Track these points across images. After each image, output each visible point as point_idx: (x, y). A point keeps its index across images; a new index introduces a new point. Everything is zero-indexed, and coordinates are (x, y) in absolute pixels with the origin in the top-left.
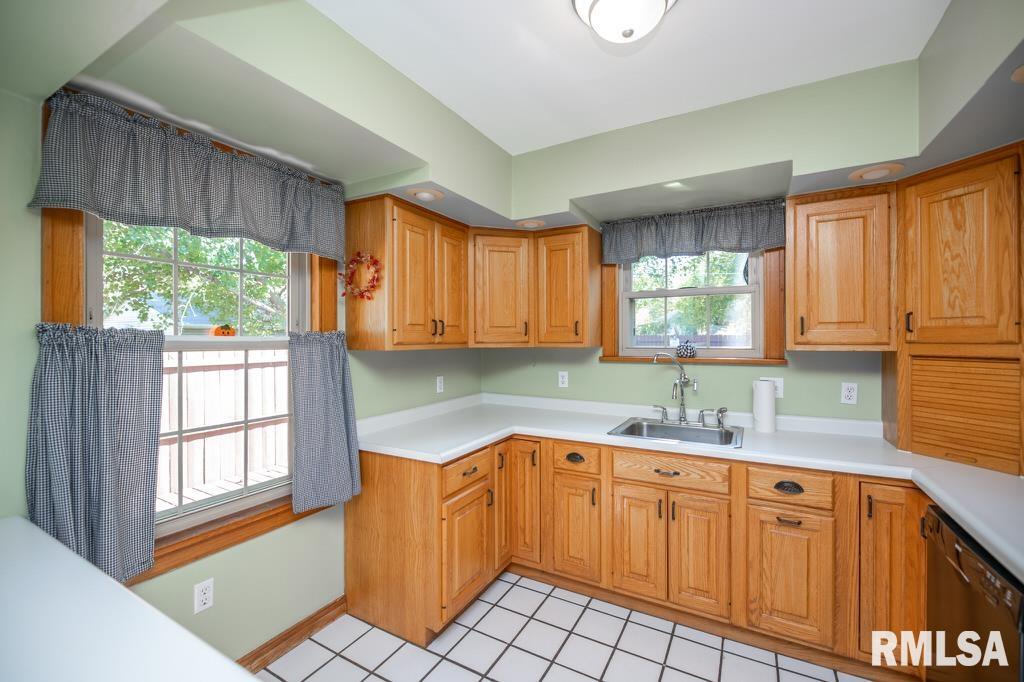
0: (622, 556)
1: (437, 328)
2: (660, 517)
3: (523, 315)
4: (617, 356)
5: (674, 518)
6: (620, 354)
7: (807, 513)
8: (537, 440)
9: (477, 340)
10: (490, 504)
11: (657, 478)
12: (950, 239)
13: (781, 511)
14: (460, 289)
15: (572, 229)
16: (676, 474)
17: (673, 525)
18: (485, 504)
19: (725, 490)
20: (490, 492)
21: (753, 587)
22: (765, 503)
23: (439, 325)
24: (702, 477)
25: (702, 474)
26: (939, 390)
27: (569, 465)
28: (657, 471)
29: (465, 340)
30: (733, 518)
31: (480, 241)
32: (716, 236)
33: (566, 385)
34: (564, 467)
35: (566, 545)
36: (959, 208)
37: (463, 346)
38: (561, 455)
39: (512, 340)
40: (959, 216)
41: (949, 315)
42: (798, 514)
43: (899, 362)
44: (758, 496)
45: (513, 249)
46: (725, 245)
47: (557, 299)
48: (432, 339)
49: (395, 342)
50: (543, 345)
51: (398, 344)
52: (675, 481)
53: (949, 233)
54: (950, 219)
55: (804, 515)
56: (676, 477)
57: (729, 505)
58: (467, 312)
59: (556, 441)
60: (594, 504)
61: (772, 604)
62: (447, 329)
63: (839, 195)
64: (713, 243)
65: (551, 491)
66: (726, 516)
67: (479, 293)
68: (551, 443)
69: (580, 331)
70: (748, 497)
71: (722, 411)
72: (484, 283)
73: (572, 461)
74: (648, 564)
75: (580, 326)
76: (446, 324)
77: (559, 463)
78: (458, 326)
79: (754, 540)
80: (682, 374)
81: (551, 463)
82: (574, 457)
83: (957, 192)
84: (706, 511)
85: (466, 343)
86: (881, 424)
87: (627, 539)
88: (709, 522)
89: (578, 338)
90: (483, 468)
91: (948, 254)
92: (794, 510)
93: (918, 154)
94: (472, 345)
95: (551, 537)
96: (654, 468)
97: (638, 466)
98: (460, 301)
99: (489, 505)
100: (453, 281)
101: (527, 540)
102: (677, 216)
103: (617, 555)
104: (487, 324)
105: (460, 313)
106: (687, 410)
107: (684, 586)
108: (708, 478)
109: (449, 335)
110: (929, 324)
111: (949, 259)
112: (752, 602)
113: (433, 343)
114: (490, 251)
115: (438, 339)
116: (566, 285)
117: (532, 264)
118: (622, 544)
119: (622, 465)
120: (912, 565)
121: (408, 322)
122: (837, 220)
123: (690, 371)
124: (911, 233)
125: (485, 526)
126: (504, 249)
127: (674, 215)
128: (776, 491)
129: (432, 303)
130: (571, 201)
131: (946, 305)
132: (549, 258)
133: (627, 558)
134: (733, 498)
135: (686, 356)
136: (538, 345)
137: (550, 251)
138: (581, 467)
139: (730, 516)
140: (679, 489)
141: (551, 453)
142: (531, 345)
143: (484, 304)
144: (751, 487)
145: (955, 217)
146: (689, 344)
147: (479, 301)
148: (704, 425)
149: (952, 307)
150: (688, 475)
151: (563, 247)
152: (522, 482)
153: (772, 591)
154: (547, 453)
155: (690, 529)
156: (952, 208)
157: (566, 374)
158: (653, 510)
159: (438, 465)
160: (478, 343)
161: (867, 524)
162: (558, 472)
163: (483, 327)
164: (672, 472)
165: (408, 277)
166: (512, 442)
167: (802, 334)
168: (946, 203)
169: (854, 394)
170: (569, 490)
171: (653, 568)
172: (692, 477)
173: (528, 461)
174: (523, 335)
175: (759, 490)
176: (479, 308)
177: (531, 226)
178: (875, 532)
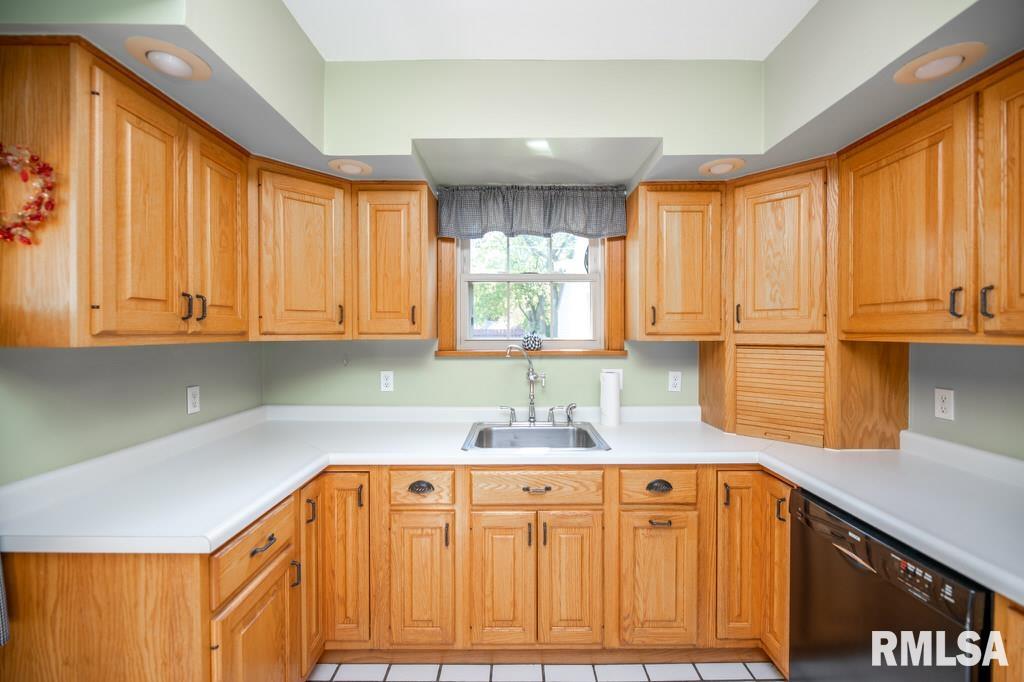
0: (483, 602)
1: (193, 307)
2: (530, 544)
3: (336, 296)
4: (453, 349)
5: (545, 543)
6: (458, 348)
7: (674, 510)
8: (365, 470)
9: (264, 330)
10: (295, 584)
11: (526, 498)
12: (772, 238)
13: (654, 514)
14: (235, 249)
15: (408, 186)
16: (548, 489)
17: (544, 552)
18: (287, 585)
19: (599, 500)
20: (296, 565)
21: (626, 603)
22: (637, 507)
23: (197, 304)
24: (576, 489)
25: (576, 485)
26: (759, 376)
27: (413, 498)
28: (526, 489)
29: (244, 328)
30: (606, 530)
31: (269, 182)
32: (565, 217)
33: (391, 388)
34: (406, 502)
35: (407, 606)
36: (780, 210)
37: (240, 339)
38: (401, 485)
39: (323, 330)
40: (780, 218)
41: (771, 306)
42: (668, 514)
43: (727, 351)
44: (631, 501)
45: (321, 201)
46: (574, 227)
47: (386, 275)
48: (183, 327)
49: (97, 331)
50: (364, 337)
51: (104, 334)
52: (548, 498)
53: (771, 233)
54: (773, 221)
55: (674, 514)
56: (548, 493)
57: (603, 515)
58: (246, 284)
59: (392, 468)
60: (447, 544)
61: (645, 616)
62: (210, 311)
63: (683, 187)
64: (562, 224)
65: (386, 539)
66: (600, 528)
67: (267, 258)
68: (385, 473)
69: (417, 319)
70: (621, 503)
71: (571, 408)
72: (276, 243)
73: (418, 492)
74: (514, 605)
75: (417, 311)
76: (208, 303)
77: (398, 498)
78: (231, 307)
79: (627, 549)
80: (531, 371)
81: (385, 498)
82: (419, 487)
83: (780, 195)
84: (580, 527)
85: (244, 334)
86: (699, 409)
87: (488, 582)
88: (582, 538)
89: (415, 328)
90: (283, 531)
91: (770, 252)
92: (663, 510)
93: (763, 152)
94: (254, 336)
95: (386, 600)
96: (522, 486)
97: (504, 486)
98: (234, 266)
99: (293, 585)
100: (223, 233)
101: (350, 613)
102: (525, 191)
103: (477, 604)
104: (280, 308)
105: (235, 286)
106: (536, 409)
107: (556, 619)
108: (582, 489)
109: (216, 321)
110: (753, 315)
111: (772, 257)
112: (625, 619)
113: (184, 333)
114: (285, 197)
115: (193, 326)
116: (400, 258)
117: (348, 227)
118: (483, 589)
119: (483, 489)
120: (757, 544)
121: (129, 296)
122: (683, 212)
123: (538, 364)
124: (739, 230)
125: (288, 620)
126: (307, 198)
127: (523, 188)
128: (648, 492)
129: (182, 264)
130: (414, 141)
131: (768, 299)
132: (375, 221)
133: (488, 603)
134: (606, 507)
135: (532, 350)
136: (356, 337)
137: (376, 211)
138: (430, 498)
139: (603, 528)
140: (550, 506)
141: (385, 485)
142: (347, 337)
143: (275, 275)
144: (624, 492)
145: (776, 218)
146: (535, 335)
147: (267, 270)
148: (554, 425)
149: (774, 300)
150: (560, 488)
151: (395, 207)
152: (341, 532)
153: (645, 601)
154: (380, 486)
155: (563, 549)
156: (774, 209)
157: (390, 374)
158: (522, 536)
159: (202, 556)
160: (265, 334)
161: (724, 511)
162: (395, 510)
163: (274, 312)
164: (543, 488)
165: (128, 211)
166: (326, 479)
167: (653, 324)
168: (769, 204)
169: (679, 381)
170: (411, 532)
171: (519, 607)
172: (566, 489)
173: (351, 501)
174: (337, 324)
175: (631, 494)
176: (266, 281)
177: (351, 171)
178: (730, 519)
